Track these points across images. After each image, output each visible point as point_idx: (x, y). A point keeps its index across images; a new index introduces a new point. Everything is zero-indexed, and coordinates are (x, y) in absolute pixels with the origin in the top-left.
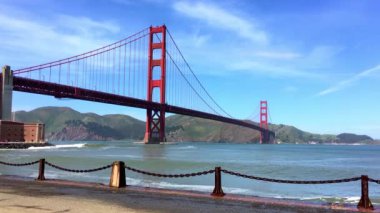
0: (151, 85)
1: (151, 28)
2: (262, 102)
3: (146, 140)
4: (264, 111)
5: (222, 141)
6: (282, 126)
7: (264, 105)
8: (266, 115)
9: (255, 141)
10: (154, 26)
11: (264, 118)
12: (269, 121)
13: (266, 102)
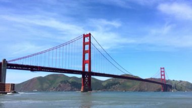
0: (84, 63)
1: (84, 35)
2: (161, 68)
3: (82, 90)
4: (163, 73)
5: (141, 90)
6: (181, 81)
7: (163, 70)
8: (164, 75)
9: (159, 90)
10: (85, 34)
11: (163, 77)
12: (167, 79)
13: (164, 68)
